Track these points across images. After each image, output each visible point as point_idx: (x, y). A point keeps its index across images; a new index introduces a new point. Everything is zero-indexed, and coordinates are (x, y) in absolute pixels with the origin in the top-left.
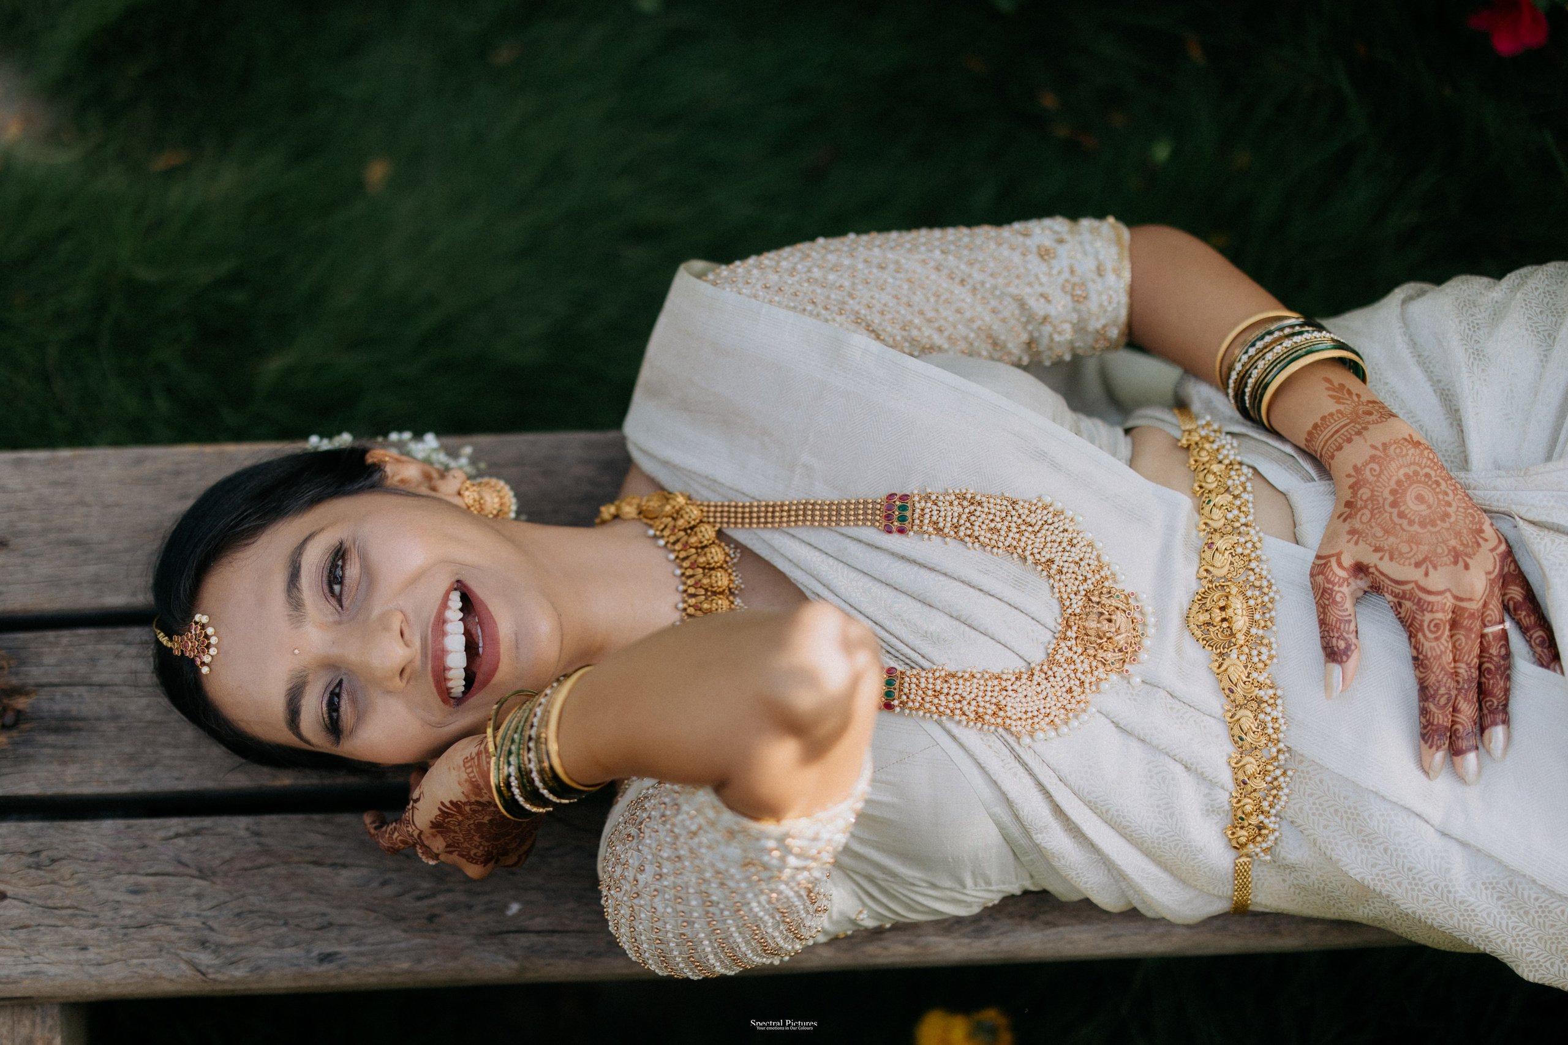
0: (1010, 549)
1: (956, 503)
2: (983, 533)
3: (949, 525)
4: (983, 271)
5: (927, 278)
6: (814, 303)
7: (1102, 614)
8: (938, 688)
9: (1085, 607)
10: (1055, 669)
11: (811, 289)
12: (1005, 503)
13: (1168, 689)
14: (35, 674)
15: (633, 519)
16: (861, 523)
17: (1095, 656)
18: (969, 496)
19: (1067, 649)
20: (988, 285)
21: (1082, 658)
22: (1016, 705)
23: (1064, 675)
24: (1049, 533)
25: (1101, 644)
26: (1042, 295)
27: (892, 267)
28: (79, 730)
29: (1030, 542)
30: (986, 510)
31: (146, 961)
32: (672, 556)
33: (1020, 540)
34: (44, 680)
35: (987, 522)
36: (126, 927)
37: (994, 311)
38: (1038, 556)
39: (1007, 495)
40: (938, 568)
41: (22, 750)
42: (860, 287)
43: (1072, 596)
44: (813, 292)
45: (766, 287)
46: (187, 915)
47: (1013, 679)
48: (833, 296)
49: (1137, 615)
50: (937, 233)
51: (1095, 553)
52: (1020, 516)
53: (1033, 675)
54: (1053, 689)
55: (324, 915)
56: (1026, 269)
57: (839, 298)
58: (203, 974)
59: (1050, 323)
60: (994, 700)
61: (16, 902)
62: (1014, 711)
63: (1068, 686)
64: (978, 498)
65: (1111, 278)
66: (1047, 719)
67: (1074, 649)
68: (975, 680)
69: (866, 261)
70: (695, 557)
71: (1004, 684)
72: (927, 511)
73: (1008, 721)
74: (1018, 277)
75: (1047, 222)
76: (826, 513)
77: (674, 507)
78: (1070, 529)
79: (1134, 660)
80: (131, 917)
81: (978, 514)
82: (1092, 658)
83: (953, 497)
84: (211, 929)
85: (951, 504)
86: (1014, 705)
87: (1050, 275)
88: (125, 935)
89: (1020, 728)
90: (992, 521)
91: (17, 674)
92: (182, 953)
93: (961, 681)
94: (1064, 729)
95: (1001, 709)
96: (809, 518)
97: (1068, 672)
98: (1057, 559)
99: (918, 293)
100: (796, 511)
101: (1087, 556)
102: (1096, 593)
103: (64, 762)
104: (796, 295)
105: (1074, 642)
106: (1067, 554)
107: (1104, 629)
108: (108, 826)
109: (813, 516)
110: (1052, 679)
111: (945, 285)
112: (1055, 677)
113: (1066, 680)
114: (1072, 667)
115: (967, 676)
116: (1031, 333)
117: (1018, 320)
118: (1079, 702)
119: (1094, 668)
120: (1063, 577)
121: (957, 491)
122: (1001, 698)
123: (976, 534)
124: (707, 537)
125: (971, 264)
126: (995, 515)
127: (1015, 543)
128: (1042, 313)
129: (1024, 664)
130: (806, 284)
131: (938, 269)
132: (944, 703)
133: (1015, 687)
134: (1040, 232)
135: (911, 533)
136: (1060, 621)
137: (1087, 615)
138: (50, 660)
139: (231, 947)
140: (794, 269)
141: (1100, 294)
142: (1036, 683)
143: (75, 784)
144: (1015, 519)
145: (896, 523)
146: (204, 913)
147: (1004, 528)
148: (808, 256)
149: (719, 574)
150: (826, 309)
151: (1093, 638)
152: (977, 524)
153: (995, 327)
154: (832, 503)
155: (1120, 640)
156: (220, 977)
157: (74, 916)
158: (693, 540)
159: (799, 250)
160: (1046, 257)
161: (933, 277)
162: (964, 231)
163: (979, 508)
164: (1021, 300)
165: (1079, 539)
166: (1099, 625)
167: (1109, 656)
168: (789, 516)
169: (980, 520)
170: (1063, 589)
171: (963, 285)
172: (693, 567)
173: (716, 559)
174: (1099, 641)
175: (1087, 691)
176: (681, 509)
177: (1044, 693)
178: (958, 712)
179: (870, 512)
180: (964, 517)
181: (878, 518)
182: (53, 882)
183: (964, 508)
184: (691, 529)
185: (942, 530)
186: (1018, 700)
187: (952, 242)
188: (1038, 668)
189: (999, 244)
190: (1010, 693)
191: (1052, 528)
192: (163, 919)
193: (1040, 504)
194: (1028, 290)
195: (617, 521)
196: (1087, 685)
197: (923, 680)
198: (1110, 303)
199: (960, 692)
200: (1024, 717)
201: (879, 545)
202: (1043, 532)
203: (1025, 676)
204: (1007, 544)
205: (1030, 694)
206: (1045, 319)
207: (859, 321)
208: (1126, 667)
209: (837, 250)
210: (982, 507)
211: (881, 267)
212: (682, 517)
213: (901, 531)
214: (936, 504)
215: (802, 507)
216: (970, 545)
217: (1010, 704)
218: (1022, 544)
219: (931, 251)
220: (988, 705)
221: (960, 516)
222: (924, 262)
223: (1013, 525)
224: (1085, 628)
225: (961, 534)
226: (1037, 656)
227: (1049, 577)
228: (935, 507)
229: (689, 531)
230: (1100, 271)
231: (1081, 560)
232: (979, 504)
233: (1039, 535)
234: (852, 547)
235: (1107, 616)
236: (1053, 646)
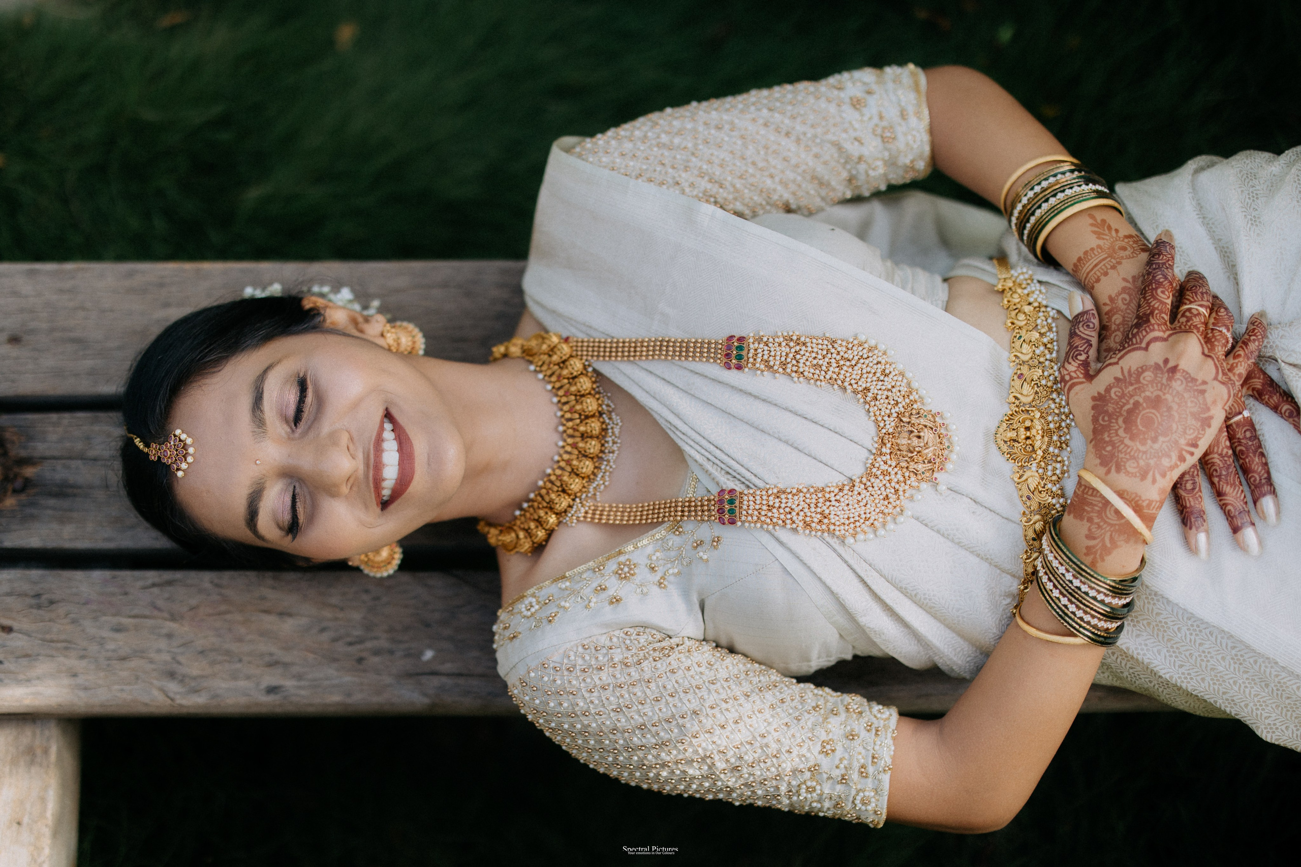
0: (831, 381)
1: (784, 344)
2: (807, 369)
3: (777, 363)
4: (804, 123)
5: (758, 133)
6: (663, 164)
7: (912, 432)
8: (771, 503)
9: (897, 427)
10: (873, 480)
11: (660, 152)
12: (826, 342)
13: (971, 496)
14: (40, 448)
15: (518, 357)
16: (705, 360)
17: (907, 468)
18: (795, 338)
19: (882, 463)
20: (809, 135)
21: (896, 470)
22: (839, 513)
23: (881, 485)
24: (864, 366)
25: (912, 457)
26: (856, 139)
27: (727, 127)
28: (75, 495)
29: (848, 375)
30: (809, 349)
31: (125, 687)
32: (549, 387)
33: (839, 373)
34: (48, 453)
35: (810, 359)
36: (109, 659)
37: (816, 156)
38: (855, 386)
39: (827, 335)
40: (769, 400)
41: (29, 511)
42: (701, 147)
43: (886, 418)
44: (662, 155)
45: (623, 155)
46: (159, 651)
47: (837, 491)
48: (678, 157)
49: (943, 431)
50: (765, 92)
51: (905, 381)
52: (838, 353)
53: (854, 486)
54: (872, 498)
55: (271, 654)
56: (841, 117)
57: (684, 157)
58: (172, 700)
59: (865, 161)
60: (819, 510)
61: (20, 636)
62: (837, 518)
63: (884, 494)
64: (802, 339)
65: (913, 121)
66: (867, 523)
67: (889, 462)
68: (801, 494)
69: (706, 124)
70: (568, 386)
71: (827, 496)
72: (760, 351)
73: (832, 527)
74: (835, 125)
75: (857, 74)
76: (678, 349)
77: (549, 346)
78: (883, 362)
79: (941, 469)
80: (114, 651)
81: (802, 353)
82: (905, 470)
83: (782, 339)
84: (179, 663)
85: (780, 345)
86: (838, 514)
87: (862, 121)
88: (108, 665)
89: (843, 532)
90: (815, 358)
91: (25, 448)
92: (155, 682)
93: (790, 496)
94: (881, 532)
95: (825, 517)
96: (664, 353)
97: (884, 482)
98: (872, 387)
99: (751, 147)
100: (654, 346)
101: (898, 384)
102: (907, 414)
103: (62, 521)
104: (648, 159)
105: (888, 457)
106: (880, 383)
107: (914, 444)
108: (97, 575)
109: (667, 351)
110: (870, 489)
111: (772, 138)
112: (873, 487)
113: (883, 489)
114: (887, 478)
115: (794, 491)
116: (849, 171)
117: (838, 162)
118: (895, 507)
119: (907, 478)
120: (877, 403)
121: (785, 334)
122: (824, 508)
123: (801, 370)
124: (576, 369)
125: (793, 118)
126: (817, 353)
127: (835, 376)
128: (856, 154)
129: (845, 478)
130: (655, 149)
131: (766, 125)
132: (776, 515)
133: (838, 497)
134: (851, 85)
135: (746, 370)
136: (876, 439)
137: (899, 434)
138: (53, 437)
139: (195, 678)
140: (645, 137)
141: (905, 134)
142: (856, 493)
143: (71, 540)
144: (834, 356)
145: (734, 361)
146: (172, 650)
147: (825, 364)
148: (657, 124)
149: (589, 401)
150: (673, 168)
151: (905, 453)
152: (802, 361)
153: (819, 169)
154: (683, 341)
155: (929, 453)
156: (184, 702)
157: (66, 648)
158: (565, 372)
159: (650, 120)
160: (858, 106)
161: (763, 132)
162: (788, 87)
163: (804, 348)
164: (838, 145)
165: (892, 369)
166: (909, 442)
167: (920, 467)
168: (648, 351)
169: (804, 358)
170: (878, 413)
171: (788, 137)
172: (567, 394)
173: (585, 387)
174: (910, 455)
175: (902, 497)
176: (555, 347)
177: (864, 501)
178: (788, 522)
179: (713, 350)
180: (791, 356)
181: (719, 356)
182: (50, 621)
183: (791, 348)
184: (563, 363)
185: (772, 367)
186: (841, 508)
187: (777, 100)
188: (858, 480)
189: (818, 98)
190: (833, 503)
191: (867, 361)
192: (140, 653)
193: (856, 342)
194: (844, 135)
195: (506, 360)
196: (901, 493)
197: (758, 498)
198: (914, 141)
199: (789, 505)
200: (847, 522)
201: (720, 379)
202: (859, 365)
203: (847, 488)
204: (828, 377)
205: (851, 503)
206: (860, 158)
207: (703, 175)
208: (936, 475)
209: (682, 116)
210: (807, 347)
211: (719, 128)
212: (556, 354)
213: (739, 368)
214: (767, 345)
215: (658, 343)
216: (796, 379)
217: (833, 513)
218: (841, 377)
219: (759, 110)
220: (813, 515)
221: (787, 355)
222: (754, 120)
223: (833, 361)
224: (898, 445)
225: (788, 370)
226: (857, 471)
227: (865, 402)
228: (766, 348)
229: (562, 365)
230: (903, 115)
231: (893, 387)
232: (804, 344)
233: (856, 368)
234: (698, 381)
235: (916, 433)
236: (871, 461)
